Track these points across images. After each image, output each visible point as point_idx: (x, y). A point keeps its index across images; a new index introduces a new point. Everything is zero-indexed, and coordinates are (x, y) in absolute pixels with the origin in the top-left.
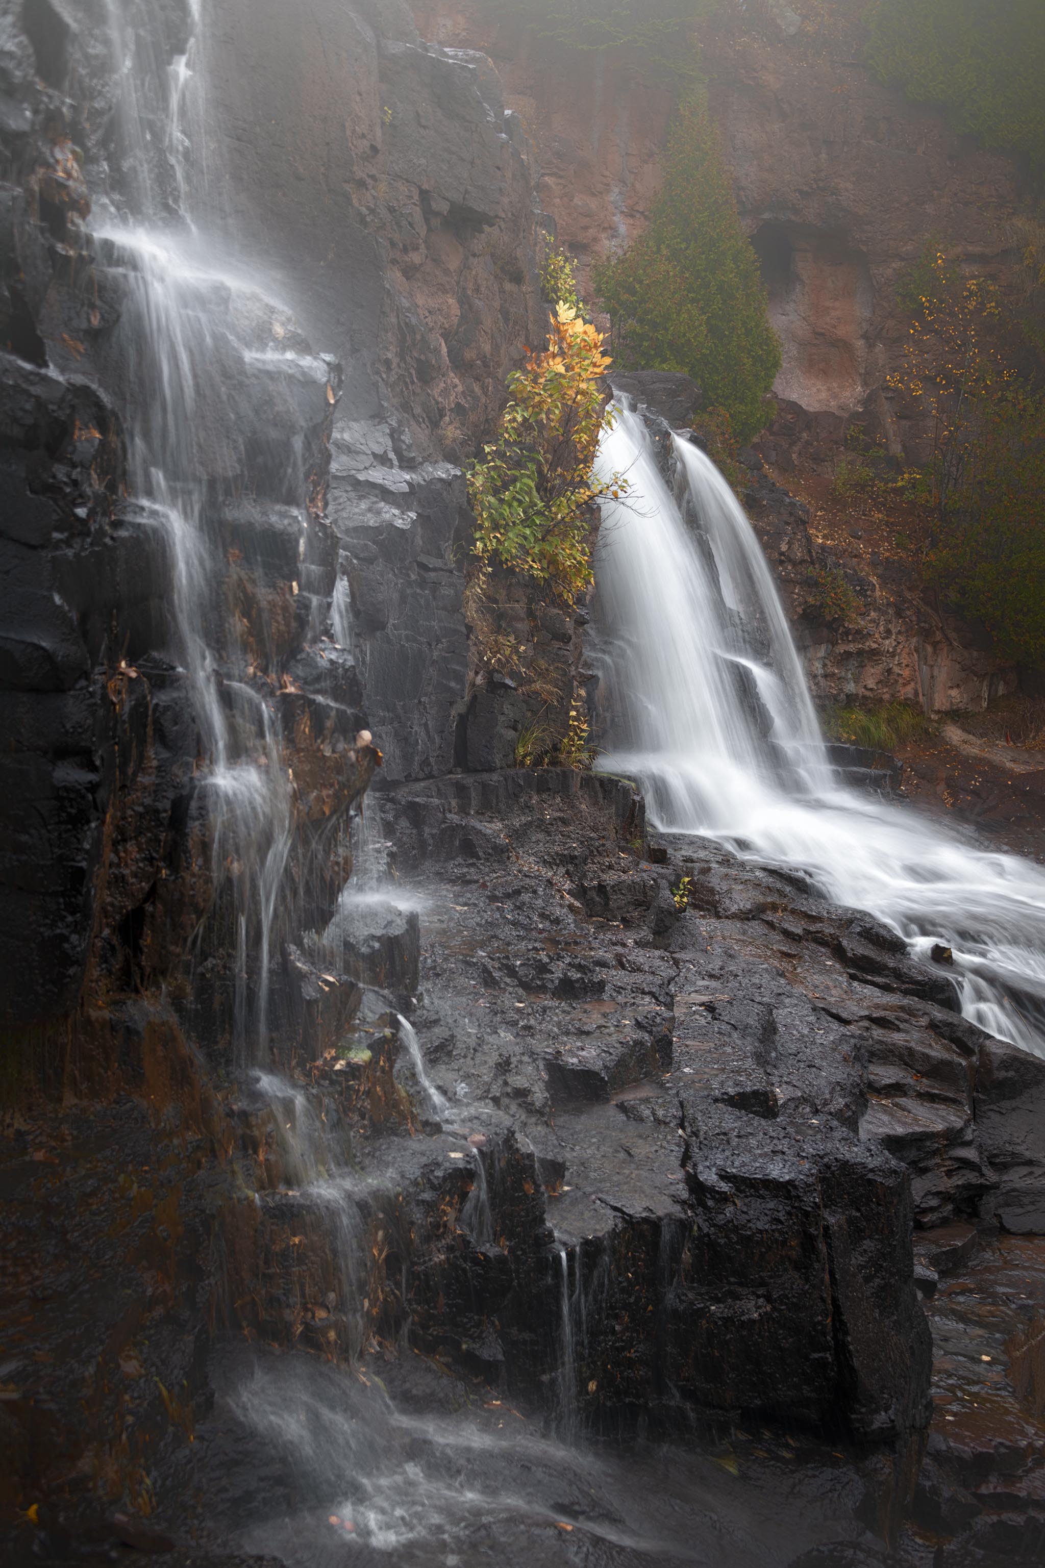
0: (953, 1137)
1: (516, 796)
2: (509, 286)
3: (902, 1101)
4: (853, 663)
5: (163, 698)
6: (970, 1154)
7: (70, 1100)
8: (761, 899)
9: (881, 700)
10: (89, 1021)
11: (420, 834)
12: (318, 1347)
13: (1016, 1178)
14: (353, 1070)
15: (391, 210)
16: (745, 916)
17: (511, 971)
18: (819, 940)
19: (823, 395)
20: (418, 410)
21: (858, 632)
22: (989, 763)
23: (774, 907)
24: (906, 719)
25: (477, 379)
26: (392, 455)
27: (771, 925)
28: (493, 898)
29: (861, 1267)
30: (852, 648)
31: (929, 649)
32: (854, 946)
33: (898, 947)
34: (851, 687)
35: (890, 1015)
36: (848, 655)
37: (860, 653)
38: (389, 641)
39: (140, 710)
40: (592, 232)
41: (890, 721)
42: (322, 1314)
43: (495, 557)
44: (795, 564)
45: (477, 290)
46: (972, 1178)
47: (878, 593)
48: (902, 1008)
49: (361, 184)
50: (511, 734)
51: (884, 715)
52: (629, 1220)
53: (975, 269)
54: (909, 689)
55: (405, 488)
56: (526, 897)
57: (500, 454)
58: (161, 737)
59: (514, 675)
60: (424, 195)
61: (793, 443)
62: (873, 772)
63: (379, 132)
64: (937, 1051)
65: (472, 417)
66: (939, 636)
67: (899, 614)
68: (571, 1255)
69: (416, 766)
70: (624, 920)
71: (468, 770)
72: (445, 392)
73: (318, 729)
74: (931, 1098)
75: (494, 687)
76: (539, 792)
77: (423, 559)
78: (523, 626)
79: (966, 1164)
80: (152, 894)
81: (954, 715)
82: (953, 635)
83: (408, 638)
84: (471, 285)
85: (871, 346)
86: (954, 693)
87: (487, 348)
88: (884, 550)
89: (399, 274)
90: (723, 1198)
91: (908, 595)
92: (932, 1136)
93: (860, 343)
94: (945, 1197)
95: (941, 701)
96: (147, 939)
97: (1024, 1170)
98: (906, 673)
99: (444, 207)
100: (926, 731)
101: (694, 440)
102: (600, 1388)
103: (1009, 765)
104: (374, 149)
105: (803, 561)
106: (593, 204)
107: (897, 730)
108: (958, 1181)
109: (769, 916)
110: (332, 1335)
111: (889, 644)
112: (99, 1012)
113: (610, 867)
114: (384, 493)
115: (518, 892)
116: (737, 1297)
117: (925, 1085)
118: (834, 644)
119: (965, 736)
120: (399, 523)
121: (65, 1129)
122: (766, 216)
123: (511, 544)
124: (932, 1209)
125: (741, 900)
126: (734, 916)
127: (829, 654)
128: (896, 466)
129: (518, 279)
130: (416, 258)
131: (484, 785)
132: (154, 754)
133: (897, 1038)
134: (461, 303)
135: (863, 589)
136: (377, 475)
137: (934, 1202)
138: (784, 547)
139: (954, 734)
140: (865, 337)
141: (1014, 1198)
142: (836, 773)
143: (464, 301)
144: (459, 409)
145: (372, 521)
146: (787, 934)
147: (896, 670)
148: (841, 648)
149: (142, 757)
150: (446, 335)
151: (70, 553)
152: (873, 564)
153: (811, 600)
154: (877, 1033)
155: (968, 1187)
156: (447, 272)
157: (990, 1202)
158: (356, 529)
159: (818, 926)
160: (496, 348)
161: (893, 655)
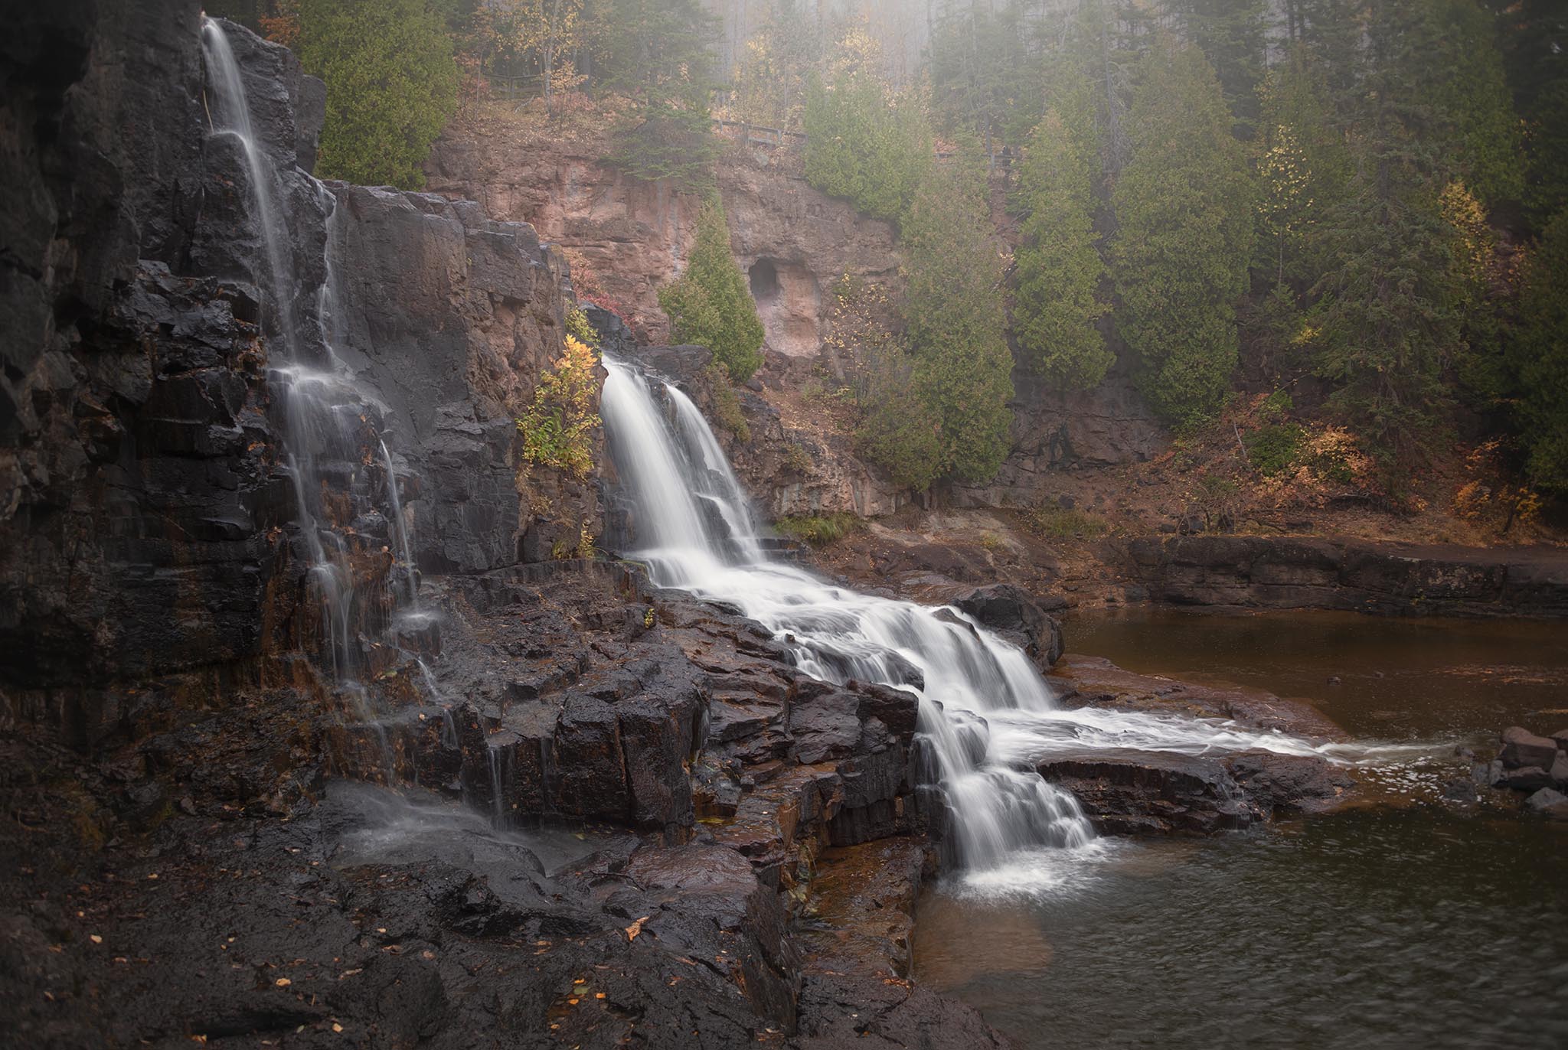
0: (772, 721)
1: (551, 574)
2: (545, 328)
3: (750, 707)
4: (816, 492)
5: (293, 539)
6: (781, 728)
7: (265, 688)
8: (698, 618)
9: (833, 512)
10: (270, 660)
11: (489, 594)
12: (374, 781)
13: (807, 739)
14: (388, 680)
15: (473, 303)
16: (689, 626)
17: (506, 649)
18: (727, 636)
19: (799, 348)
20: (492, 393)
21: (816, 476)
22: (895, 542)
23: (705, 621)
24: (848, 521)
25: (527, 374)
26: (474, 417)
27: (701, 630)
28: (525, 621)
29: (645, 759)
30: (813, 484)
31: (859, 482)
32: (744, 637)
33: (767, 636)
34: (815, 506)
35: (751, 668)
36: (812, 488)
37: (818, 487)
38: (473, 504)
39: (283, 545)
40: (661, 269)
41: (838, 523)
42: (374, 769)
43: (536, 460)
44: (774, 442)
45: (525, 332)
46: (780, 739)
47: (827, 454)
48: (759, 665)
49: (457, 294)
50: (549, 544)
51: (834, 520)
52: (526, 739)
53: (874, 279)
54: (849, 504)
55: (480, 432)
56: (543, 620)
57: (536, 410)
58: (293, 553)
59: (550, 515)
60: (490, 295)
61: (782, 375)
62: (788, 551)
63: (465, 270)
64: (774, 681)
65: (525, 393)
66: (864, 475)
67: (840, 464)
68: (495, 752)
69: (494, 563)
70: (611, 631)
71: (525, 562)
72: (508, 383)
73: (363, 547)
74: (765, 704)
75: (538, 521)
76: (565, 571)
77: (493, 463)
78: (555, 491)
79: (777, 733)
80: (293, 613)
81: (876, 517)
82: (872, 474)
83: (484, 502)
84: (521, 331)
85: (822, 320)
86: (875, 505)
87: (532, 359)
88: (831, 431)
89: (479, 332)
90: (572, 731)
91: (845, 454)
92: (760, 721)
93: (816, 319)
94: (767, 749)
95: (868, 511)
96: (292, 630)
97: (811, 735)
98: (846, 496)
99: (501, 299)
100: (860, 527)
101: (680, 388)
102: (519, 807)
103: (906, 542)
104: (463, 278)
105: (778, 440)
106: (661, 255)
107: (843, 528)
108: (774, 741)
109: (702, 625)
110: (380, 776)
111: (834, 481)
112: (274, 656)
113: (605, 605)
114: (470, 435)
115: (539, 618)
116: (579, 770)
117: (764, 699)
118: (803, 483)
119: (883, 528)
120: (475, 449)
121: (261, 698)
122: (760, 255)
123: (543, 453)
124: (760, 755)
125: (688, 617)
126: (682, 627)
127: (801, 489)
128: (838, 383)
129: (551, 323)
130: (488, 323)
131: (530, 569)
132: (290, 560)
133: (752, 678)
134: (515, 340)
135: (815, 453)
136: (466, 426)
137: (762, 751)
138: (767, 433)
139: (876, 528)
140: (818, 316)
141: (805, 748)
142: (766, 553)
143: (517, 338)
144: (517, 389)
145: (461, 449)
146: (709, 633)
147: (840, 495)
148: (808, 485)
149: (285, 562)
150: (508, 356)
151: (248, 490)
152: (825, 438)
153: (784, 460)
154: (743, 676)
155: (779, 743)
156: (506, 327)
157: (793, 750)
158: (453, 453)
159: (727, 629)
160: (538, 358)
161: (837, 487)
